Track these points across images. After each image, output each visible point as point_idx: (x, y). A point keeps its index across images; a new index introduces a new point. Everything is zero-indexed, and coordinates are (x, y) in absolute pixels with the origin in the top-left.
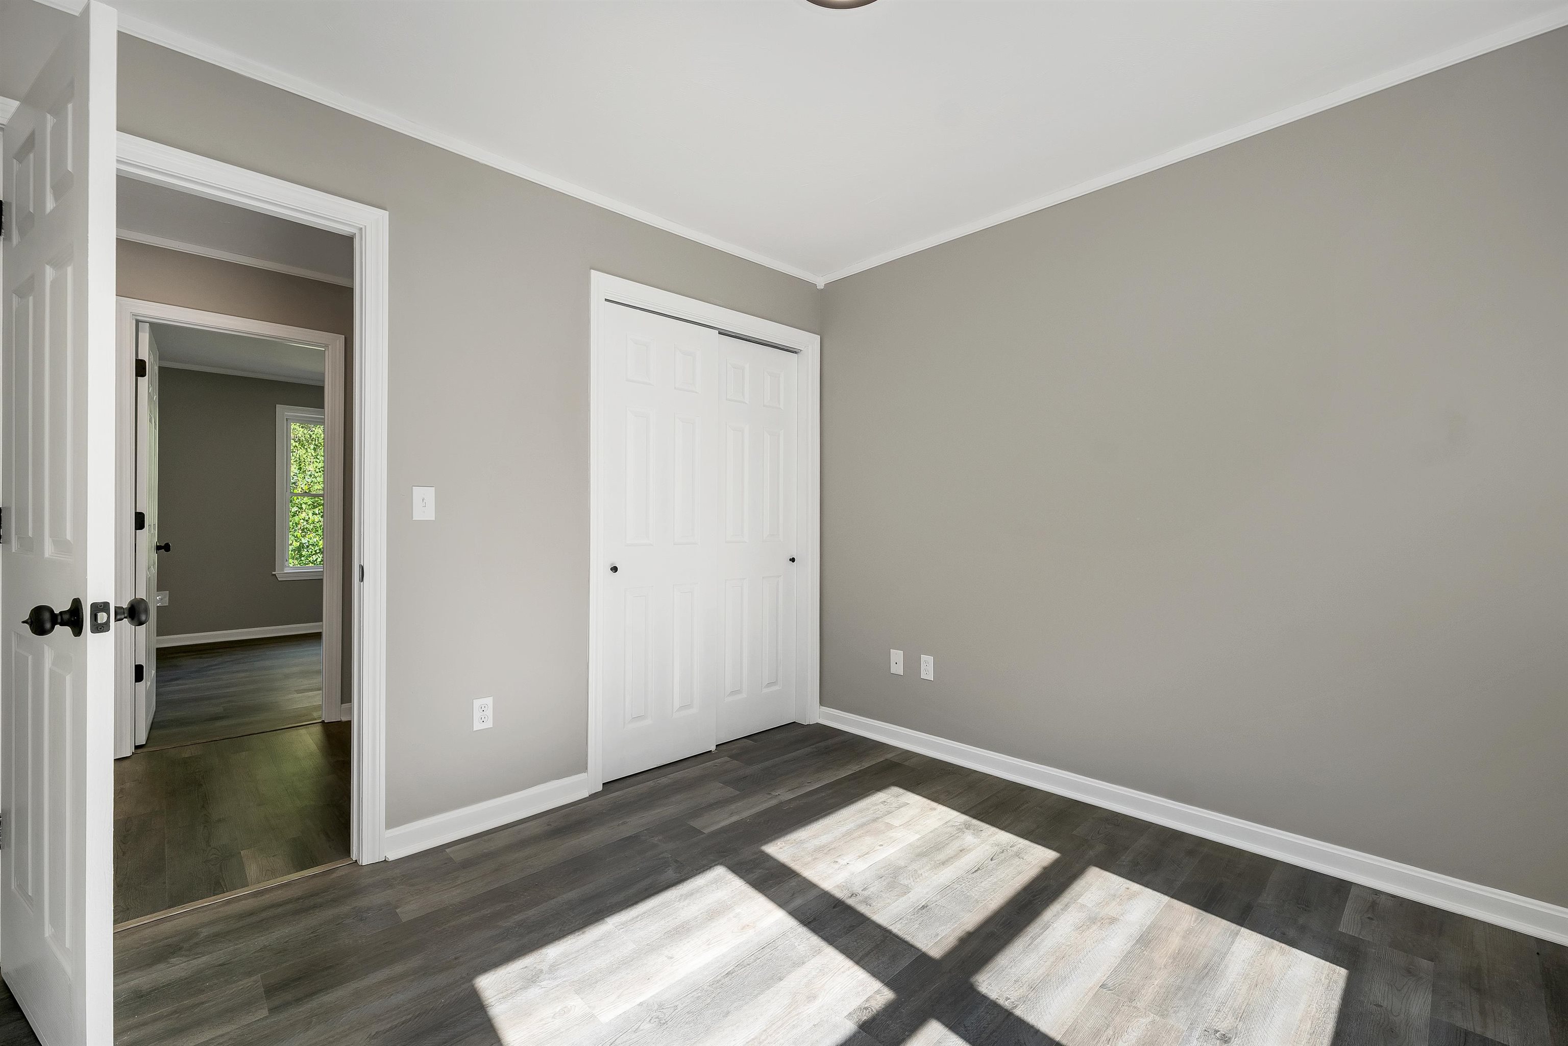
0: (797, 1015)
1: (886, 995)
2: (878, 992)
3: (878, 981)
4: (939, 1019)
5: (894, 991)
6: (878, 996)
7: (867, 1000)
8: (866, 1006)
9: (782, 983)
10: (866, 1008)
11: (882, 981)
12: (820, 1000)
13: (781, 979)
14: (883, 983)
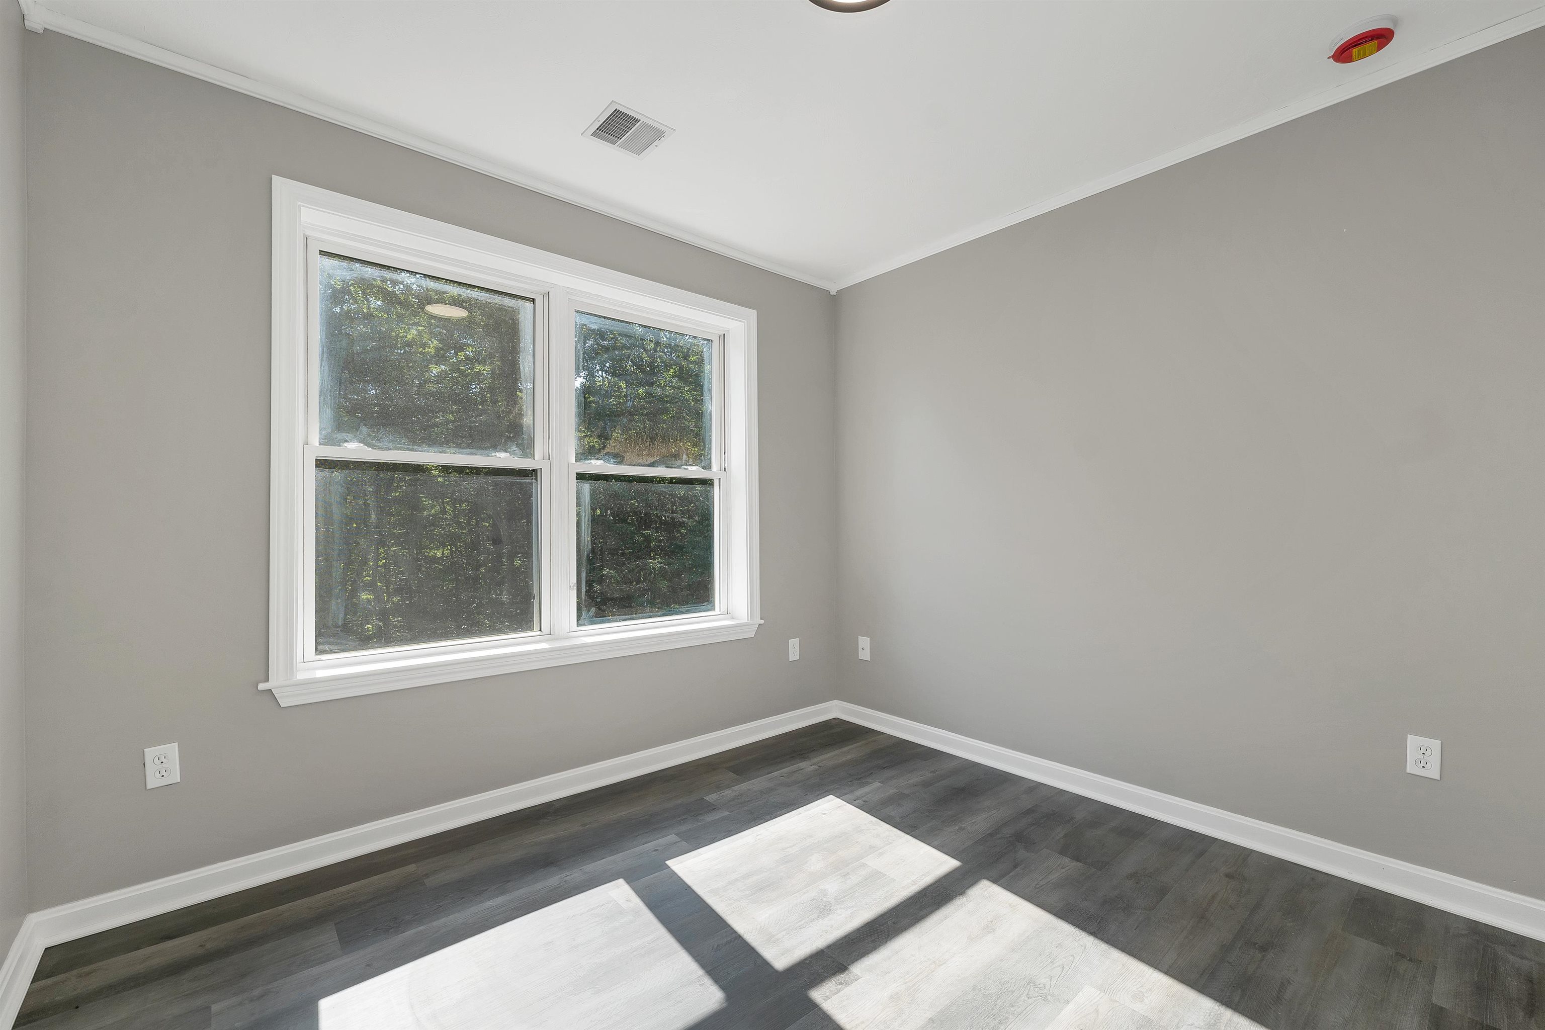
0: (906, 983)
1: (817, 995)
2: (827, 998)
3: (825, 1011)
4: (776, 971)
5: (810, 999)
6: (828, 994)
7: (839, 991)
8: (840, 986)
9: (929, 1015)
10: (841, 983)
11: (820, 1009)
12: (886, 994)
13: (932, 1020)
14: (820, 1008)
